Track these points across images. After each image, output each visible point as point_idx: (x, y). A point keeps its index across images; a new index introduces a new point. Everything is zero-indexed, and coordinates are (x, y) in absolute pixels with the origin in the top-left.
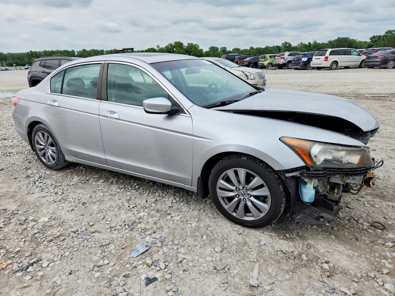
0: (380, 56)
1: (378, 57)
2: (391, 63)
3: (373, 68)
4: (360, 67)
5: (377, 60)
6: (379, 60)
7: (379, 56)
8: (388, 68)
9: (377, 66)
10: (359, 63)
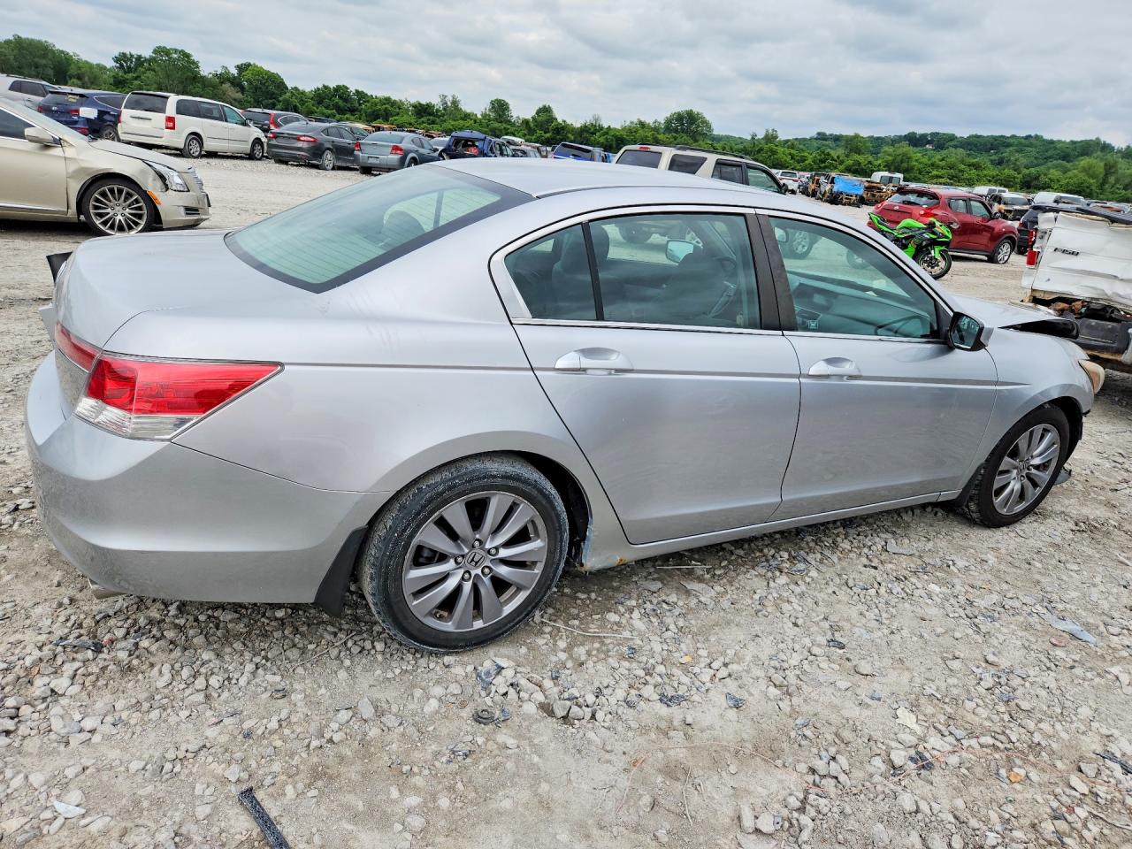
0: (305, 136)
1: (302, 139)
2: (329, 156)
3: (286, 163)
4: (251, 157)
5: (300, 144)
6: (305, 145)
7: (302, 136)
8: (326, 169)
9: (295, 158)
10: (247, 148)
